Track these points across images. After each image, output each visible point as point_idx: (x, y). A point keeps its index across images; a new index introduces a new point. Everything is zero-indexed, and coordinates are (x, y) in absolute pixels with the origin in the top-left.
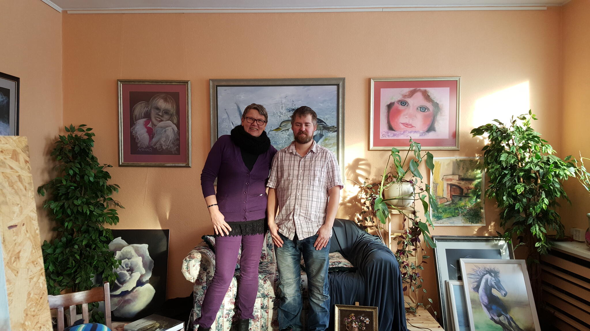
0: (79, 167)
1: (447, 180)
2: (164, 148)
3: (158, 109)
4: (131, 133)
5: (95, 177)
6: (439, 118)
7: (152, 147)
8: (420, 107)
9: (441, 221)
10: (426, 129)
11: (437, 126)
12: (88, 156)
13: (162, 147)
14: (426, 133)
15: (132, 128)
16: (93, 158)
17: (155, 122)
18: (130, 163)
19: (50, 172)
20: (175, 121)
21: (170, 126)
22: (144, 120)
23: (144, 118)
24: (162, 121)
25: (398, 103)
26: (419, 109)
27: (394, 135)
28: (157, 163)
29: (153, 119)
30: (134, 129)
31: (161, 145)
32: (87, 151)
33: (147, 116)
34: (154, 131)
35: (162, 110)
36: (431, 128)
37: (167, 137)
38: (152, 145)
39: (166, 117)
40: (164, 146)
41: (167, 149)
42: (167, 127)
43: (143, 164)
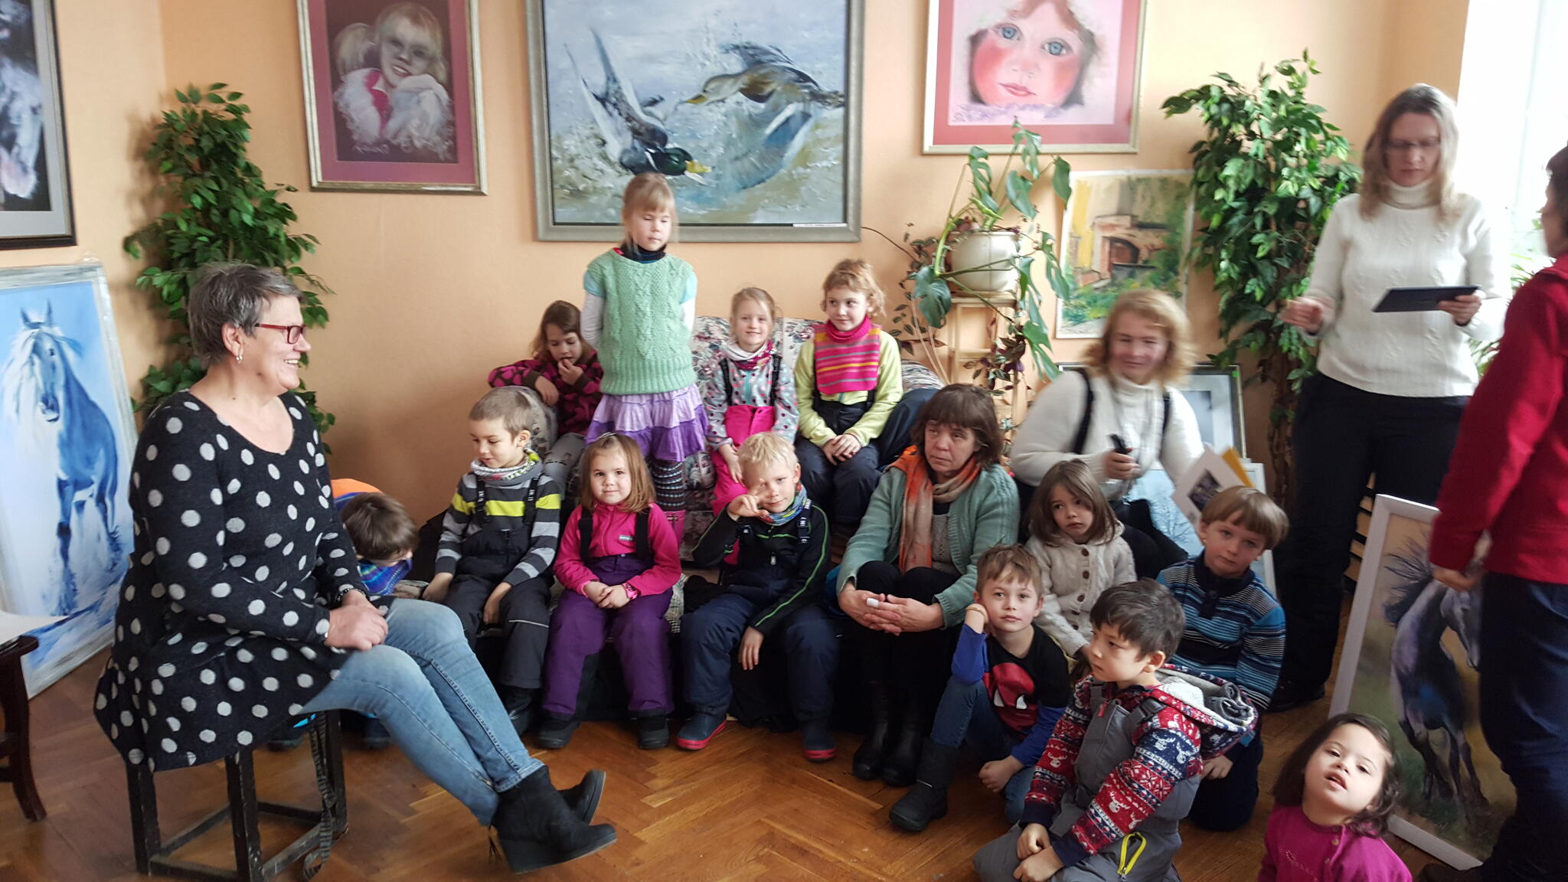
0: (216, 188)
1: (1104, 227)
2: (418, 144)
3: (396, 42)
4: (335, 105)
5: (257, 214)
6: (1093, 70)
7: (387, 142)
8: (1050, 44)
9: (1081, 327)
10: (1060, 98)
11: (1088, 92)
12: (235, 164)
13: (412, 142)
14: (1062, 110)
15: (336, 94)
16: (249, 169)
17: (393, 78)
18: (338, 183)
19: (147, 201)
20: (442, 76)
21: (431, 89)
22: (366, 71)
23: (364, 66)
24: (409, 74)
25: (997, 32)
26: (1047, 47)
27: (984, 115)
28: (403, 185)
29: (388, 71)
30: (341, 95)
31: (410, 137)
32: (233, 149)
33: (372, 60)
34: (392, 102)
35: (407, 47)
36: (1073, 98)
37: (424, 117)
38: (388, 137)
39: (419, 64)
40: (419, 138)
41: (425, 147)
42: (422, 89)
43: (369, 184)
